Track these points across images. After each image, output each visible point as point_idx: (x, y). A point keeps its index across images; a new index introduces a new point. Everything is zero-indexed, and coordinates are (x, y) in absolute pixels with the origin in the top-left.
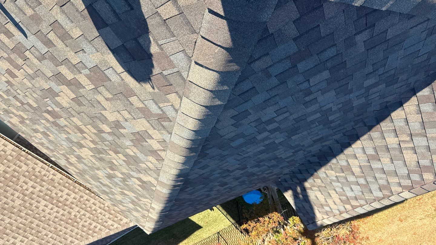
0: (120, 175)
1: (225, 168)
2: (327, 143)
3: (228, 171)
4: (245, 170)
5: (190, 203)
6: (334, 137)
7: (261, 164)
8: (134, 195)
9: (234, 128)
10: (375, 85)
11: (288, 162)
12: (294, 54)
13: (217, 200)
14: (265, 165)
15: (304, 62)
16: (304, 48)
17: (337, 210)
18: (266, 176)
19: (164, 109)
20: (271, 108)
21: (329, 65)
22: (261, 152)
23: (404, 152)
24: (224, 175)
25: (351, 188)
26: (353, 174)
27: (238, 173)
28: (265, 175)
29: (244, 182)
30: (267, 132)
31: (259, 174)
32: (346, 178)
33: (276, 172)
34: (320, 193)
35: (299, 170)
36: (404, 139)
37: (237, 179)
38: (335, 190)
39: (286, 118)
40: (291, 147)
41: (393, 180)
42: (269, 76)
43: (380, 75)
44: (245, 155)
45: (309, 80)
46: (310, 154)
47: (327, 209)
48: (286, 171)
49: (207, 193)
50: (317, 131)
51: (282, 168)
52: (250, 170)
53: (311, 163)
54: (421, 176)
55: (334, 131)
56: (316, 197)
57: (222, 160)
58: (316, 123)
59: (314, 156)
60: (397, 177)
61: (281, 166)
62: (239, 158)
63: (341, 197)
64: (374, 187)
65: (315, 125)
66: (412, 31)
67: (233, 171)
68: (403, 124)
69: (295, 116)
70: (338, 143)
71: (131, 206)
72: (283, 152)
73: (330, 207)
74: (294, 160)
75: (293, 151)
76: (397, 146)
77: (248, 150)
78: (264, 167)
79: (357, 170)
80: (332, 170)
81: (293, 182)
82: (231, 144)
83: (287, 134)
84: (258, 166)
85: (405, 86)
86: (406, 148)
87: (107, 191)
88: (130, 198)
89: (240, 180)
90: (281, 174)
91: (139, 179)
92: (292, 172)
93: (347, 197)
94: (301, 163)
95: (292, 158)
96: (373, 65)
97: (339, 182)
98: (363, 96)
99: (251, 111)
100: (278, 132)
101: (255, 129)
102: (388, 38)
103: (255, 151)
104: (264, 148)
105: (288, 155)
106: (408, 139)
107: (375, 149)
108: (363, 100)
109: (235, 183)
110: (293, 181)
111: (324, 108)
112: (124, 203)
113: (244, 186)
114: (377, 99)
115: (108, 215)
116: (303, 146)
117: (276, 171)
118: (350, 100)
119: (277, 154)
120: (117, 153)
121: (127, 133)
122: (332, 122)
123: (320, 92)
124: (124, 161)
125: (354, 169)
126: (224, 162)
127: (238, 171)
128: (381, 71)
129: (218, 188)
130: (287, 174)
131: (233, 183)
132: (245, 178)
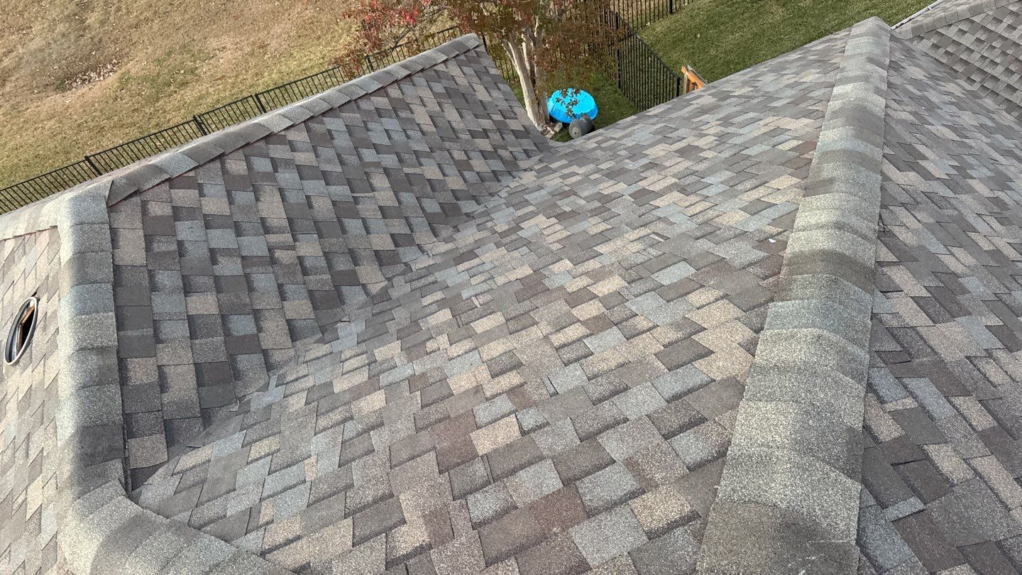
0: (975, 184)
1: (693, 199)
2: (444, 247)
3: (683, 190)
4: (634, 188)
5: (775, 104)
6: (431, 262)
7: (597, 204)
8: (929, 127)
9: (696, 317)
10: (358, 393)
11: (527, 203)
12: (576, 521)
13: (696, 106)
14: (588, 199)
15: (546, 491)
16: (556, 534)
17: (416, 83)
18: (575, 169)
19: (900, 391)
20: (604, 366)
21: (480, 470)
22: (604, 237)
23: (285, 223)
24: (692, 179)
25: (390, 138)
26: (387, 171)
27: (653, 182)
28: (581, 171)
29: (633, 157)
30: (600, 295)
31: (597, 176)
32: (401, 161)
33: (552, 176)
34: (454, 125)
35: (499, 181)
36: (286, 252)
37: (653, 165)
38: (423, 133)
39: (558, 331)
40: (528, 243)
41: (305, 158)
42: (630, 464)
43: (352, 418)
44: (643, 232)
45: (524, 433)
46: (479, 221)
47: (438, 88)
48: (528, 178)
49: (731, 130)
50: (474, 281)
51: (540, 188)
52: (621, 187)
53: (474, 198)
54: (250, 167)
55: (431, 279)
56: (461, 117)
57: (706, 223)
58: (479, 306)
59: (467, 215)
60: (298, 163)
61: (543, 192)
62: (659, 227)
63: (410, 115)
64: (343, 141)
65: (482, 299)
66: (297, 529)
67: (669, 189)
68: (289, 288)
69: (536, 332)
70: (418, 245)
71: (934, 97)
72: (545, 233)
73: (432, 91)
74: (513, 206)
75: (520, 233)
76: (300, 237)
77: (638, 246)
78: (586, 194)
79: (380, 181)
80: (429, 180)
81: (510, 149)
82: (693, 270)
83: (546, 282)
84: (606, 200)
85: (289, 378)
86: (280, 231)
87: (999, 137)
88: (941, 118)
89: (645, 161)
90: (538, 171)
91: (927, 175)
92: (514, 173)
93: (397, 115)
94: (496, 197)
95: (520, 213)
96: (371, 451)
97: (415, 152)
98: (381, 364)
99: (658, 364)
100: (570, 290)
101: (634, 308)
102: (349, 520)
103: (619, 242)
104: (599, 249)
105: (532, 222)
106: (278, 254)
107: (344, 231)
108: (381, 353)
109: (658, 151)
110: (511, 152)
111: (467, 344)
112: (952, 103)
113: (629, 142)
114: (348, 354)
115: (974, 59)
116: (498, 245)
117: (553, 182)
118: (410, 360)
119: (558, 227)
120: (996, 253)
121: (981, 314)
122: (442, 304)
123: (488, 394)
124: (975, 231)
125: (386, 184)
126: (700, 219)
127: (656, 188)
128: (351, 429)
129: (701, 143)
130: (525, 170)
131: (662, 153)
132: (630, 165)
